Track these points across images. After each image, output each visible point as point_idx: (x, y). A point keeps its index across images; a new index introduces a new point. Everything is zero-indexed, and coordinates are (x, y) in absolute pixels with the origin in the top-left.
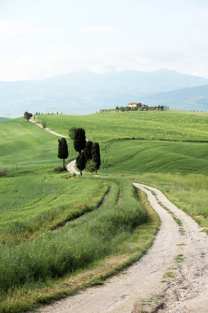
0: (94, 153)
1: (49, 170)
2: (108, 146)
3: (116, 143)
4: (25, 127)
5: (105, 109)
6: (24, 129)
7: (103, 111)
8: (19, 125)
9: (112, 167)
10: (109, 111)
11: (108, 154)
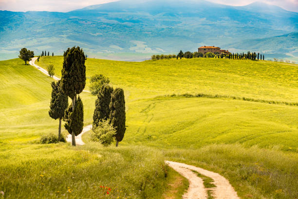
0: (113, 108)
1: (33, 139)
2: (152, 105)
3: (168, 101)
4: (20, 72)
5: (160, 55)
6: (17, 76)
7: (158, 58)
8: (9, 69)
9: (154, 140)
10: (166, 57)
11: (150, 117)
